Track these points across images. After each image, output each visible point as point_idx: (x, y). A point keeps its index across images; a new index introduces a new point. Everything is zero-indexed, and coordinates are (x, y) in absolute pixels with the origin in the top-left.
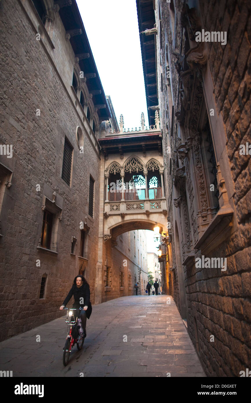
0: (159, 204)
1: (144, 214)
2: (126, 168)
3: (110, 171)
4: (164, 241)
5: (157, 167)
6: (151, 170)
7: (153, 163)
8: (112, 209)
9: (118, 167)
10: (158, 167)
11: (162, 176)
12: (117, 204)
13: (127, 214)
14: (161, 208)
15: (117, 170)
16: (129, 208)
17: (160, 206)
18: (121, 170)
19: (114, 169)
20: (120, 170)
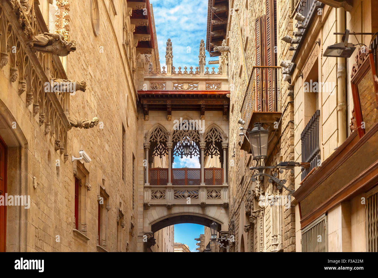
0: (218, 192)
1: (198, 205)
2: (175, 136)
3: (151, 137)
4: (223, 244)
5: (218, 137)
6: (210, 141)
7: (214, 131)
8: (154, 197)
9: (163, 133)
10: (221, 138)
11: (225, 152)
12: (162, 190)
13: (174, 205)
14: (220, 198)
15: (161, 138)
16: (177, 197)
17: (220, 195)
18: (167, 137)
19: (157, 135)
20: (165, 137)
